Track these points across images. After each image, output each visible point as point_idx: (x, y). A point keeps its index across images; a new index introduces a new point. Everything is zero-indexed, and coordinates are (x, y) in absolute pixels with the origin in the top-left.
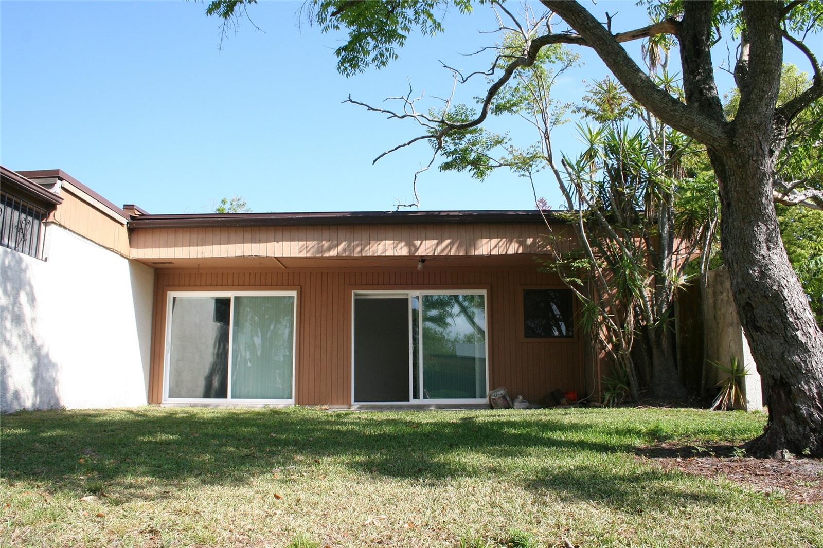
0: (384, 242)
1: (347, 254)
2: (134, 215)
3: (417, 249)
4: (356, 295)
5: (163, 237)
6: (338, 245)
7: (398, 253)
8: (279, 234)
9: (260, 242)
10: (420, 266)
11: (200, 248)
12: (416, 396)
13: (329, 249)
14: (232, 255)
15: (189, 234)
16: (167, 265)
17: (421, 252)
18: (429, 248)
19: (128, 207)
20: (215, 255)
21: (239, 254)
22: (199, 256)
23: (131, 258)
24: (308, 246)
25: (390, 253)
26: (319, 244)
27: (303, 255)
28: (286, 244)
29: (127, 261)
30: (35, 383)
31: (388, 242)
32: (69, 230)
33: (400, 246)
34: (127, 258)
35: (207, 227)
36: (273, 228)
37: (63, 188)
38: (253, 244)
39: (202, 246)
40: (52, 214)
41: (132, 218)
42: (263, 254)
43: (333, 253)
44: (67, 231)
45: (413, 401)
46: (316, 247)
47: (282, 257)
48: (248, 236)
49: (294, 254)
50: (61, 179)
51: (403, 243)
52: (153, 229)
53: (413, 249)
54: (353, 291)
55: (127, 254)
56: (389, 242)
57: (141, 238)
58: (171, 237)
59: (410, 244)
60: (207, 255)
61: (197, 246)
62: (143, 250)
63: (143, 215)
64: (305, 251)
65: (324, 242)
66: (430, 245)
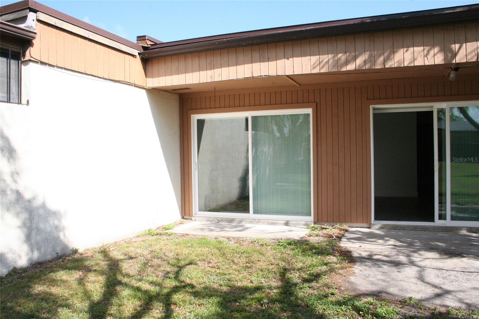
0: (411, 49)
1: (367, 67)
2: (147, 46)
3: (455, 55)
4: (374, 109)
5: (174, 64)
6: (355, 58)
7: (429, 61)
8: (289, 51)
9: (269, 60)
10: (452, 75)
11: (209, 72)
12: (442, 217)
13: (347, 63)
14: (241, 76)
15: (197, 59)
16: (186, 91)
17: (460, 58)
18: (471, 53)
19: (141, 38)
20: (224, 78)
21: (248, 75)
22: (209, 81)
23: (147, 88)
24: (322, 61)
25: (419, 62)
26: (334, 57)
27: (316, 71)
28: (297, 60)
29: (144, 91)
30: (28, 238)
31: (416, 49)
32: (58, 67)
33: (432, 53)
34: (144, 88)
35: (214, 49)
36: (283, 43)
37: (39, 21)
38: (261, 63)
39: (211, 69)
40: (27, 53)
41: (145, 48)
42: (273, 73)
43: (351, 67)
44: (56, 68)
45: (438, 222)
46: (331, 61)
47: (294, 75)
48: (256, 55)
49: (307, 70)
50: (35, 11)
51: (436, 49)
52: (165, 57)
53: (450, 55)
54: (371, 106)
55: (144, 85)
56: (418, 49)
57: (155, 68)
58: (182, 64)
59: (445, 50)
60: (217, 79)
61: (206, 70)
62: (158, 79)
63: (156, 44)
64: (318, 67)
65: (340, 55)
66: (473, 48)
